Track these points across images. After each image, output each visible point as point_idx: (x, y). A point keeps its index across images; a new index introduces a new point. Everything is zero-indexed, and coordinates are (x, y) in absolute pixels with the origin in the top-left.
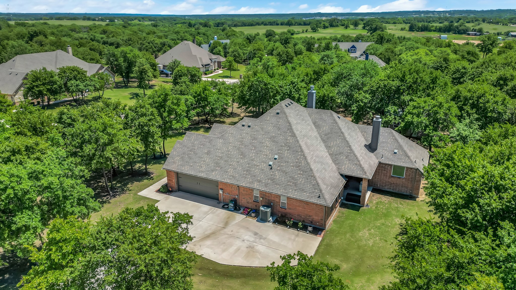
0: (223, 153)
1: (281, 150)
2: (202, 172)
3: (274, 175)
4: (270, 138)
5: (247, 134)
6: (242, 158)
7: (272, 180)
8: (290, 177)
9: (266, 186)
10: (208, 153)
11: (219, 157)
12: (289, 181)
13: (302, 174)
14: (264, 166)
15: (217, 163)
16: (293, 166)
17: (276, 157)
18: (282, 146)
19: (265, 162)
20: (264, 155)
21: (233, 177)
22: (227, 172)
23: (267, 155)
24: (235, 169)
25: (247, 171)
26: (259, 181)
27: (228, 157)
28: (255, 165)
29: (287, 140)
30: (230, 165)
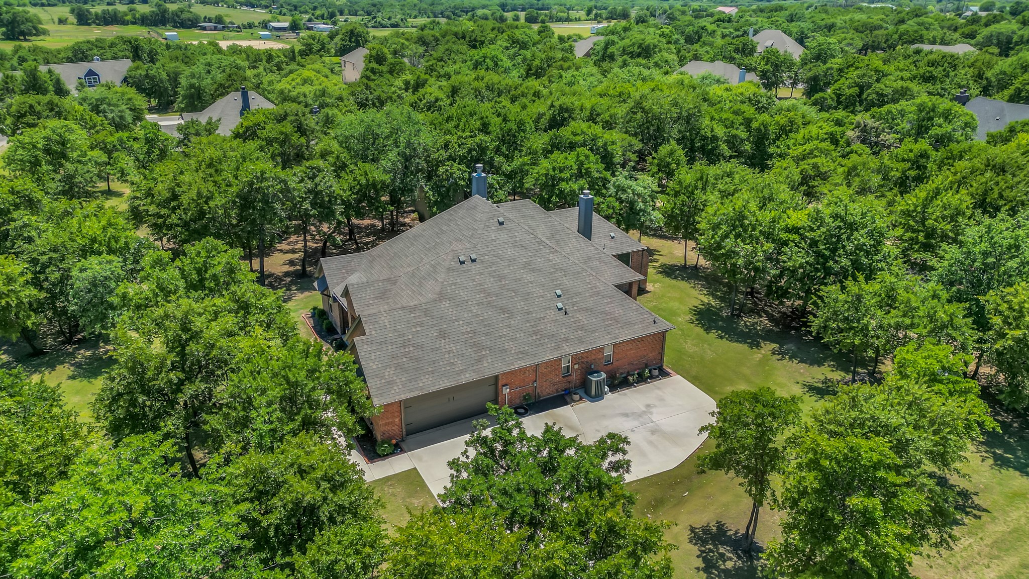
0: (469, 323)
1: (556, 280)
2: (462, 371)
3: (579, 321)
4: (524, 268)
5: (481, 274)
6: (509, 318)
7: (582, 328)
8: (601, 313)
9: (582, 343)
10: (443, 335)
11: (468, 333)
12: (604, 320)
13: (611, 303)
14: (552, 314)
15: (474, 345)
16: (591, 296)
17: (559, 292)
18: (551, 273)
19: (550, 308)
20: (538, 297)
21: (522, 353)
22: (506, 350)
23: (542, 296)
24: (514, 339)
25: (535, 333)
26: (567, 340)
27: (485, 326)
28: (539, 319)
29: (549, 261)
30: (501, 337)
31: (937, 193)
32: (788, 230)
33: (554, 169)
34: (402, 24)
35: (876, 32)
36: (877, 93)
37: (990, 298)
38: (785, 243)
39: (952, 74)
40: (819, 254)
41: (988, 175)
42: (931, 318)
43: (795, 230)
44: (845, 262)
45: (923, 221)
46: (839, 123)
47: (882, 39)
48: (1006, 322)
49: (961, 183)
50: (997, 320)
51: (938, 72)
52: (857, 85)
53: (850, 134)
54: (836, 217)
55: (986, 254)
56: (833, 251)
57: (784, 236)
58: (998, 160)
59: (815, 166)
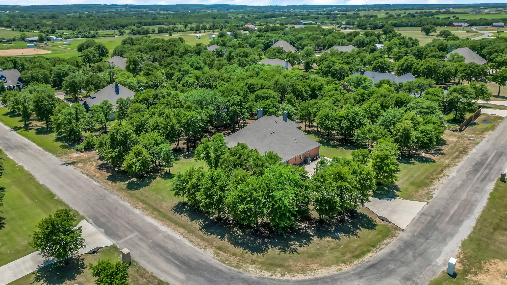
4: (285, 133)
5: (277, 136)
8: (305, 143)
9: (304, 150)
16: (302, 139)
17: (295, 138)
18: (292, 134)
19: (294, 143)
23: (292, 140)
24: (290, 151)
28: (293, 146)
29: (290, 131)
30: (287, 151)
31: (372, 104)
32: (340, 117)
33: (266, 105)
34: (97, 36)
35: (318, 40)
36: (334, 69)
37: (392, 128)
38: (342, 120)
39: (354, 60)
40: (351, 122)
41: (382, 98)
42: (381, 133)
43: (343, 117)
44: (358, 123)
45: (370, 112)
46: (336, 84)
47: (320, 43)
48: (396, 132)
49: (376, 101)
50: (395, 132)
51: (350, 60)
52: (328, 67)
53: (341, 87)
54: (353, 112)
55: (389, 118)
56: (354, 121)
57: (340, 119)
58: (384, 94)
59: (336, 98)
